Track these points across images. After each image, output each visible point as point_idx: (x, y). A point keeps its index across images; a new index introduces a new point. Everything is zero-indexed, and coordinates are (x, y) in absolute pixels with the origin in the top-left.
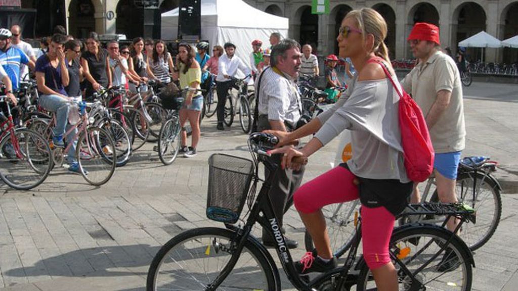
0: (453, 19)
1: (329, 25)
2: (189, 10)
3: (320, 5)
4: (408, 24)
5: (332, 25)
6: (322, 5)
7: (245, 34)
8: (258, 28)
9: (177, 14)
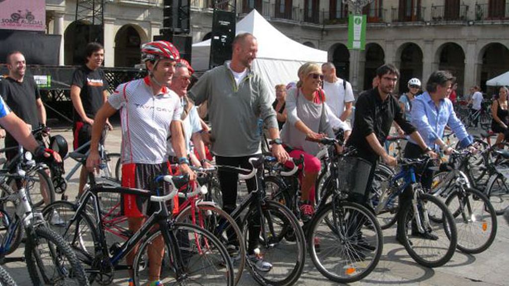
0: (478, 59)
1: (360, 62)
2: (222, 39)
3: (356, 41)
4: (435, 63)
5: (362, 62)
6: (358, 41)
7: (283, 67)
8: (296, 61)
9: (209, 44)
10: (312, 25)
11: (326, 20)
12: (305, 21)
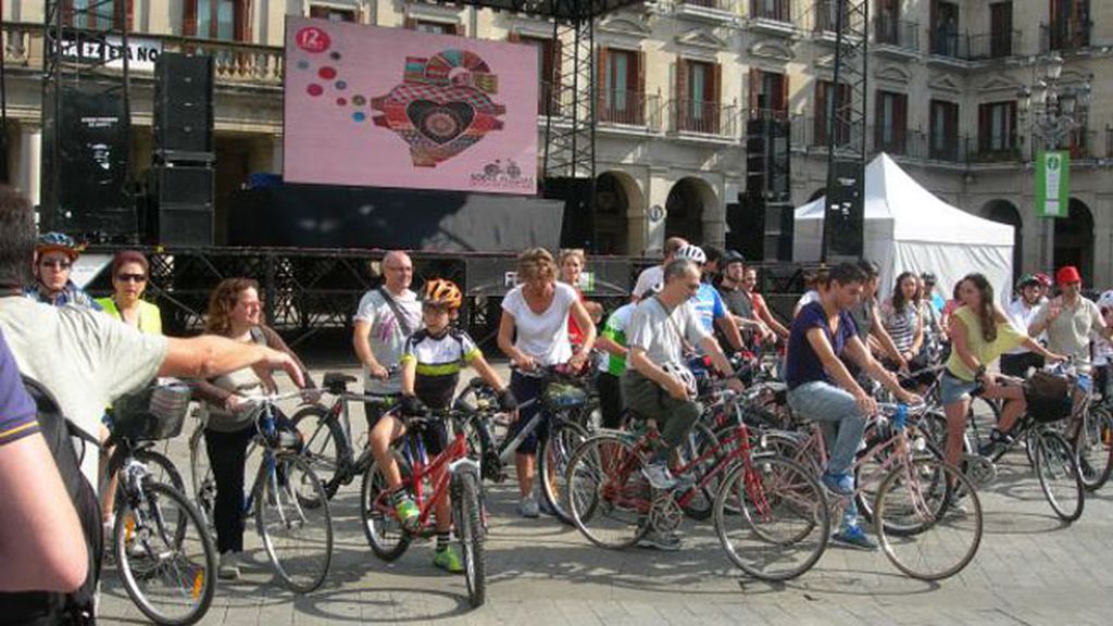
2: (843, 209)
3: (1050, 201)
6: (1054, 199)
10: (945, 165)
11: (972, 153)
12: (931, 157)
